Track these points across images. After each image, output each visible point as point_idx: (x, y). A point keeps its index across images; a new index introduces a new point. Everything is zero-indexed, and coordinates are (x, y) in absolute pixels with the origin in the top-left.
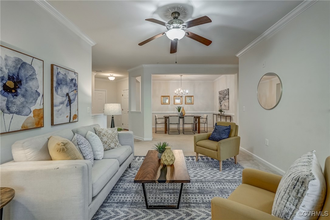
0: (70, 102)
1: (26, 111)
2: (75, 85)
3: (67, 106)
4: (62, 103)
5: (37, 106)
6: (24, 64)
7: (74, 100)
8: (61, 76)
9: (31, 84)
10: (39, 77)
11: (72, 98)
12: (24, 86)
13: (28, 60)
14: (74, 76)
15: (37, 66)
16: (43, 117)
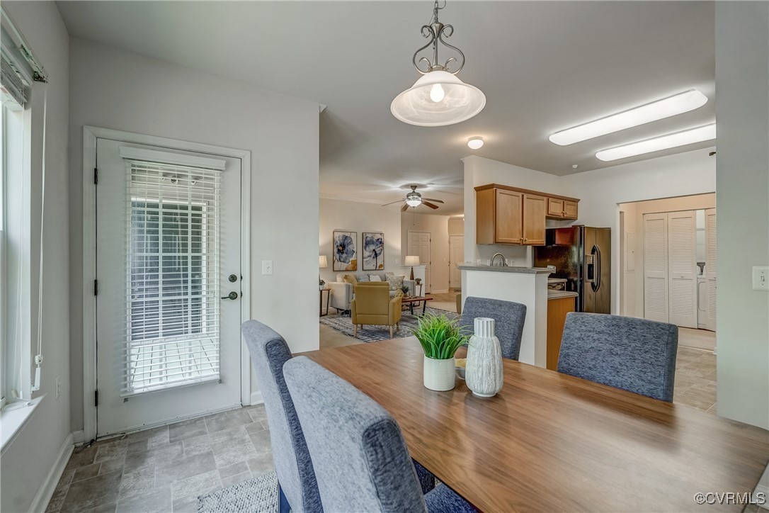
0: (376, 255)
1: (348, 261)
2: (381, 243)
3: (374, 258)
4: (370, 256)
5: (353, 258)
6: (346, 238)
7: (380, 254)
8: (368, 239)
9: (350, 247)
10: (354, 242)
11: (378, 252)
12: (347, 248)
13: (348, 235)
14: (379, 236)
15: (353, 236)
16: (356, 265)
